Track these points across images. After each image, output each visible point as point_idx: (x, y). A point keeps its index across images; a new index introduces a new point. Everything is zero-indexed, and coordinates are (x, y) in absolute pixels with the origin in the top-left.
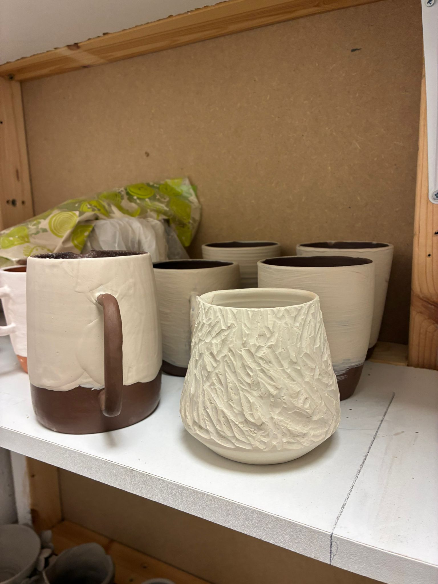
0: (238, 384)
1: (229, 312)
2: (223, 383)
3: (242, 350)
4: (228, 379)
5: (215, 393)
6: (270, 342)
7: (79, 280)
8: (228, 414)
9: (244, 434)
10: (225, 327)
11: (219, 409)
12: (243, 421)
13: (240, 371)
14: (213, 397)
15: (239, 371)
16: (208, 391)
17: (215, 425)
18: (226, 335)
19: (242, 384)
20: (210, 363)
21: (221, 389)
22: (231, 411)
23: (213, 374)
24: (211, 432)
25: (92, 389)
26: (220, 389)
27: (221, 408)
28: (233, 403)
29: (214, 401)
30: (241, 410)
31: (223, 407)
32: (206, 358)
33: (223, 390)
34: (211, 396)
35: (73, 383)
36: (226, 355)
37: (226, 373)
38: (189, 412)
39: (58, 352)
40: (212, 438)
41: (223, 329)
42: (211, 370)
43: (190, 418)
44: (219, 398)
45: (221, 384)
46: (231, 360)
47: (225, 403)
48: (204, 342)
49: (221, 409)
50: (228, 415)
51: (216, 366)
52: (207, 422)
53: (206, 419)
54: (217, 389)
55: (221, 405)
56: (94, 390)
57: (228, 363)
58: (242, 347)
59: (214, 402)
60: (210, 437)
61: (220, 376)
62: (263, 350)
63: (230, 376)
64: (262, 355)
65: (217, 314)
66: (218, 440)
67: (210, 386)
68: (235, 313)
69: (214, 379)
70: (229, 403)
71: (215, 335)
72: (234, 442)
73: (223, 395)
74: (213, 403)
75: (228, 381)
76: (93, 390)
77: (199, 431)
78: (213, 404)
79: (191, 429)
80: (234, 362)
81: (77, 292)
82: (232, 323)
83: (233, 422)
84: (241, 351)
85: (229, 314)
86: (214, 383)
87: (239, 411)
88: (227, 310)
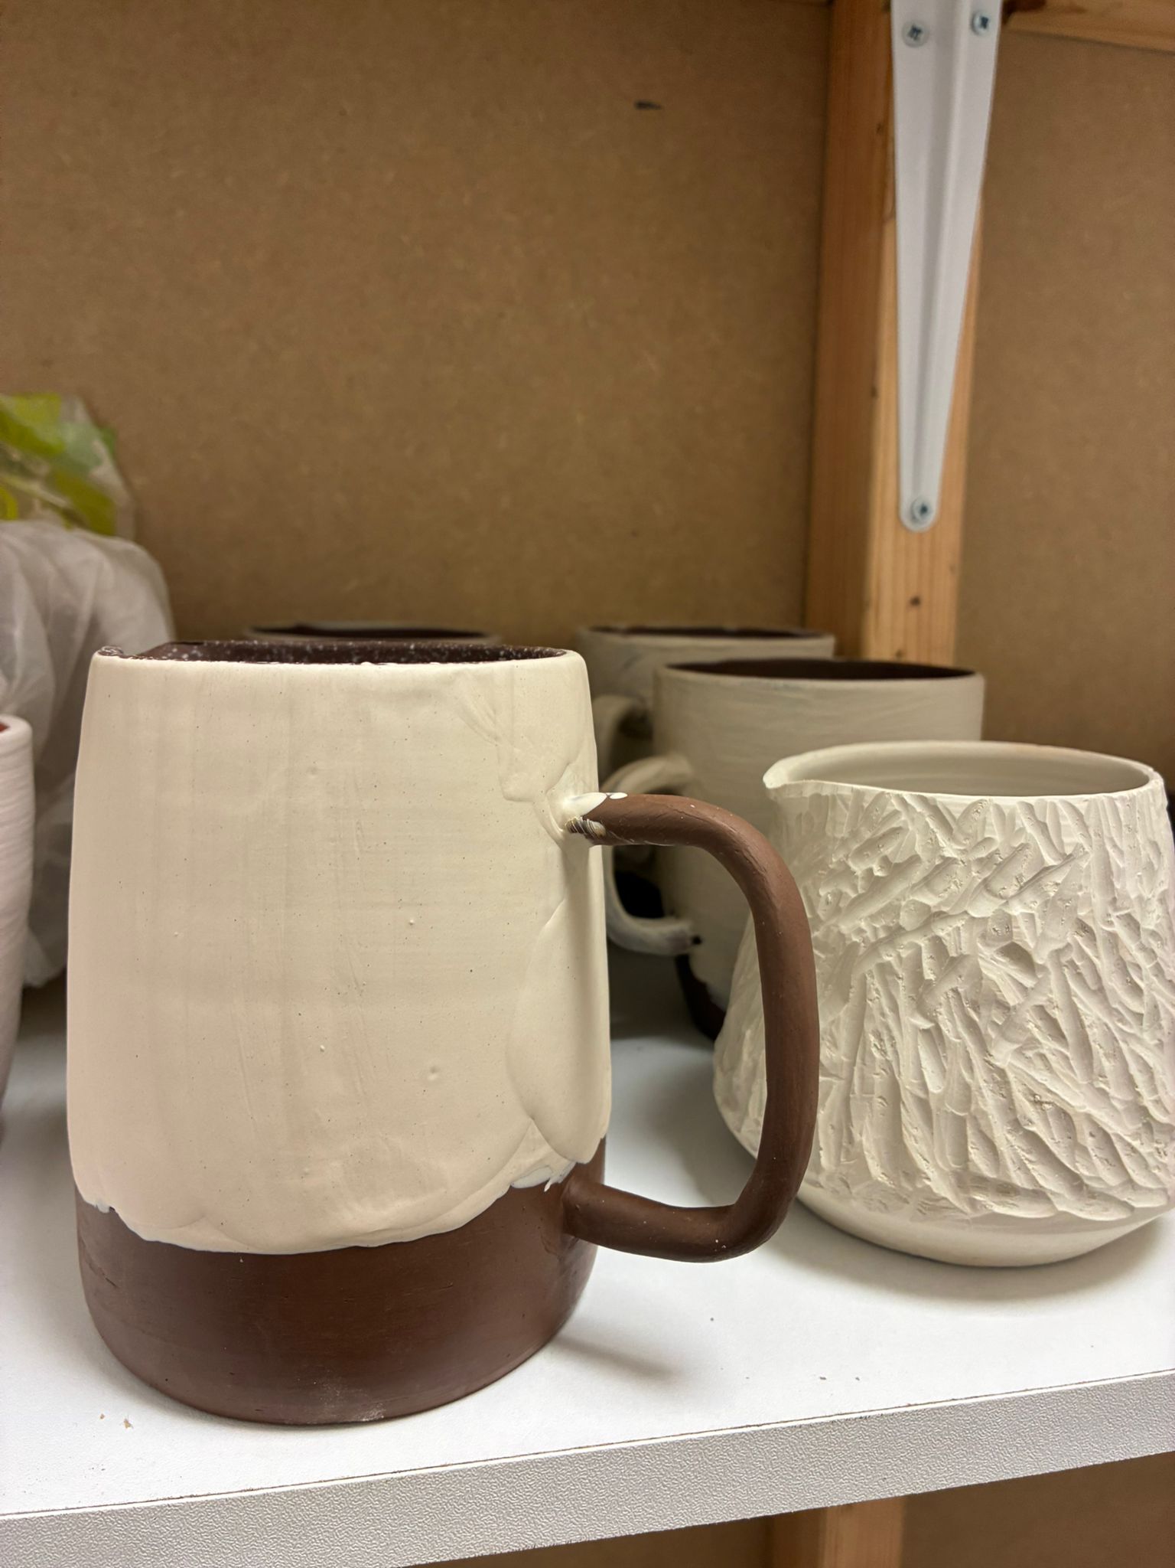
0: (1114, 1023)
1: (1063, 811)
2: (1065, 1033)
3: (1112, 919)
4: (1086, 1015)
5: (1042, 1067)
6: (1160, 885)
7: (517, 750)
8: (1103, 1120)
9: (1147, 1166)
10: (1055, 860)
11: (1078, 1114)
12: (1139, 1128)
13: (1113, 983)
14: (1041, 1084)
15: (1110, 983)
16: (1019, 1068)
17: (1068, 1166)
18: (1059, 881)
19: (1122, 1020)
20: (1007, 978)
21: (1061, 1053)
22: (1106, 1110)
23: (1028, 1011)
24: (1053, 1193)
25: (547, 1188)
26: (1055, 1052)
27: (1080, 1108)
28: (1106, 1083)
29: (1049, 1095)
30: (1130, 1098)
31: (1086, 1104)
32: (990, 966)
33: (1068, 1054)
34: (1033, 1082)
35: (491, 1184)
36: (1068, 946)
37: (1075, 1000)
38: (927, 1157)
39: (433, 1070)
40: (1061, 1208)
41: (1050, 864)
42: (1017, 1002)
43: (936, 1173)
44: (1060, 1080)
45: (1058, 1035)
46: (1083, 955)
47: (1083, 1089)
48: (966, 917)
49: (1082, 1111)
50: (1105, 1124)
51: (1035, 985)
52: (1030, 1166)
53: (1027, 1159)
54: (1049, 1056)
55: (1079, 1102)
56: (551, 1186)
57: (1076, 967)
58: (1110, 911)
59: (1049, 1098)
60: (1054, 1207)
61: (1057, 1014)
62: (1153, 909)
63: (1086, 1006)
64: (1156, 926)
65: (1018, 822)
66: (1081, 1210)
67: (1020, 1052)
68: (1083, 812)
69: (1034, 1027)
70: (1097, 1086)
71: (1017, 888)
72: (1129, 1199)
73: (1071, 1068)
74: (1047, 1100)
75: (1087, 1023)
76: (548, 1190)
77: (999, 1204)
78: (1046, 1103)
79: (955, 1208)
80: (1096, 961)
81: (511, 799)
82: (1077, 844)
83: (1121, 1139)
84: (1111, 923)
85: (1064, 818)
86: (1037, 1040)
87: (1126, 1102)
88: (1054, 806)
